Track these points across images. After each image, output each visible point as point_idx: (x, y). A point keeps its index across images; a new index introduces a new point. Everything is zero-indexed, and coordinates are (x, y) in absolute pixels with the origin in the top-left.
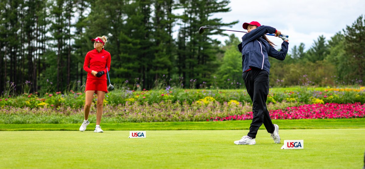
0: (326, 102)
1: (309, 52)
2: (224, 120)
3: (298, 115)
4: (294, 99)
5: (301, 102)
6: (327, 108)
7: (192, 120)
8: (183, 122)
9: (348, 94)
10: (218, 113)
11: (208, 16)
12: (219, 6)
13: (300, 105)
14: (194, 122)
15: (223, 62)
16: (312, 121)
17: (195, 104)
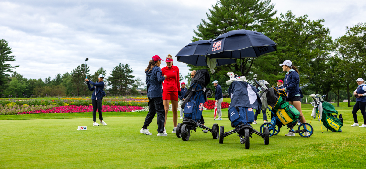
0: (71, 105)
1: (53, 81)
2: (23, 114)
3: (59, 111)
4: (55, 104)
5: (59, 105)
6: (71, 108)
7: (6, 114)
8: (2, 115)
9: (80, 102)
10: (19, 110)
11: (3, 63)
12: (9, 58)
13: (58, 106)
14: (7, 115)
15: (10, 85)
16: (66, 114)
17: (6, 106)
